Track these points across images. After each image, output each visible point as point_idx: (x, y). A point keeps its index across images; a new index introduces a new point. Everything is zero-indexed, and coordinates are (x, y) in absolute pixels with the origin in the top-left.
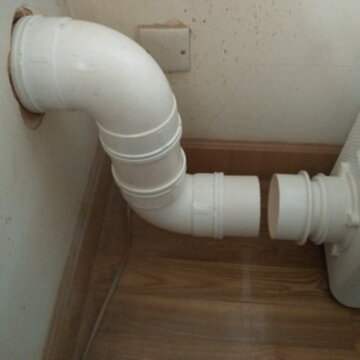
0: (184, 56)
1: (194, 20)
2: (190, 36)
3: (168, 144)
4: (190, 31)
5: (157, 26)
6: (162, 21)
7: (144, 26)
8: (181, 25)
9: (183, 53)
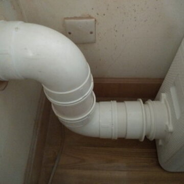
0: (92, 35)
1: (98, 14)
2: (95, 23)
3: (86, 94)
4: (95, 21)
5: (75, 18)
6: (78, 15)
7: (68, 18)
8: (90, 17)
9: (91, 33)
